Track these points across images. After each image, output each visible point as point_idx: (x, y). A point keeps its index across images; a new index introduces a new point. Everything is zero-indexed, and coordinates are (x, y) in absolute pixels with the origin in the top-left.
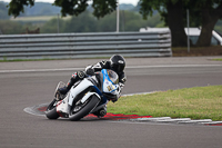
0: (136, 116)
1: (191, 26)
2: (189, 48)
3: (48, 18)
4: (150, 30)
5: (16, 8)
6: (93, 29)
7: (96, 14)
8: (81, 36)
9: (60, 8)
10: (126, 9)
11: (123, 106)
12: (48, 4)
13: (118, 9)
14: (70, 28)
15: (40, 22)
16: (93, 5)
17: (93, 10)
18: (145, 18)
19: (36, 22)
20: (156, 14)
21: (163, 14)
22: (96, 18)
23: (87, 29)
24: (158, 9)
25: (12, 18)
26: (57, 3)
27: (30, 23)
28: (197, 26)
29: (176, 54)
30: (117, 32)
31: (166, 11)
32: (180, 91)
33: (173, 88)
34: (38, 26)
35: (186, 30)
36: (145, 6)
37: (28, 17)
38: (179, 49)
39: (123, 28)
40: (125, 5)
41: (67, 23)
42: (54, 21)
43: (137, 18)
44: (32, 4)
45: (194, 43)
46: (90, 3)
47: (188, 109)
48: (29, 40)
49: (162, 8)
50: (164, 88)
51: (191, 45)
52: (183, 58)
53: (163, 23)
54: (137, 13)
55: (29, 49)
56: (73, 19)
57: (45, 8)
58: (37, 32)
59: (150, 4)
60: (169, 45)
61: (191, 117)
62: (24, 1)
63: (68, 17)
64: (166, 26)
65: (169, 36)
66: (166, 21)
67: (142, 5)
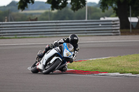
0: (98, 72)
1: (132, 16)
2: (131, 30)
3: (43, 11)
4: (107, 19)
5: (23, 5)
6: (71, 18)
7: (73, 9)
8: (64, 22)
9: (50, 5)
10: (92, 6)
11: (90, 66)
12: (43, 2)
13: (86, 5)
14: (57, 17)
15: (38, 14)
16: (71, 3)
17: (71, 6)
18: (103, 11)
19: (35, 14)
20: (110, 9)
21: (115, 9)
22: (73, 11)
23: (67, 18)
24: (112, 5)
25: (20, 11)
26: (48, 2)
27: (31, 14)
28: (136, 16)
29: (123, 33)
30: (86, 20)
31: (117, 7)
32: (126, 57)
33: (121, 55)
34: (37, 16)
35: (129, 18)
36: (104, 4)
37: (30, 10)
38: (125, 30)
39: (90, 17)
40: (91, 3)
41: (55, 14)
42: (46, 13)
43: (99, 11)
44: (33, 2)
45: (134, 27)
46: (69, 2)
47: (131, 68)
48: (31, 25)
49: (114, 5)
50: (115, 55)
51: (133, 28)
52: (127, 36)
53: (115, 14)
54: (99, 8)
55: (31, 31)
56: (58, 12)
57: (41, 5)
58: (36, 20)
59: (107, 2)
60: (119, 28)
61: (132, 73)
62: (27, 1)
63: (56, 11)
64: (116, 16)
65: (119, 22)
66: (117, 13)
67: (102, 3)
